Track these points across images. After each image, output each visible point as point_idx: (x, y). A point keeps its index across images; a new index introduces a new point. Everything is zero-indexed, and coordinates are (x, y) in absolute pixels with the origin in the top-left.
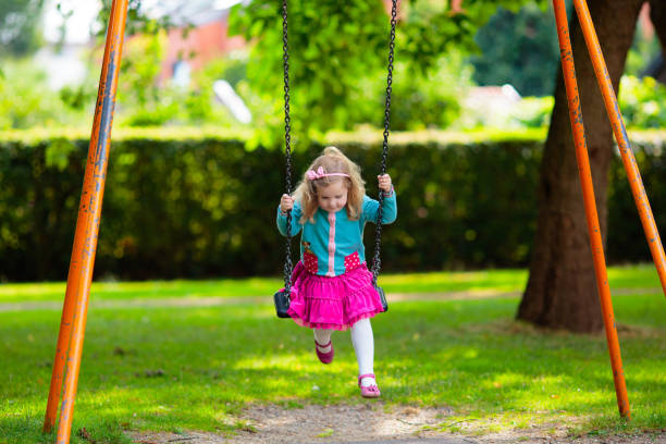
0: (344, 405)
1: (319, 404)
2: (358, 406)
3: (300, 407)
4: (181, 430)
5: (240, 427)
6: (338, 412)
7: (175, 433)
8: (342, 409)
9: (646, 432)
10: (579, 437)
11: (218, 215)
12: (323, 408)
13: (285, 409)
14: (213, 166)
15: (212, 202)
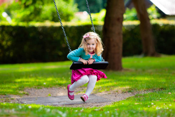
0: (54, 88)
1: (47, 87)
2: (58, 88)
3: (41, 88)
4: (7, 94)
5: (24, 94)
6: (52, 89)
7: (5, 95)
8: (53, 89)
9: (145, 90)
10: (126, 92)
11: (6, 47)
12: (48, 89)
13: (37, 89)
14: (4, 32)
15: (4, 43)
